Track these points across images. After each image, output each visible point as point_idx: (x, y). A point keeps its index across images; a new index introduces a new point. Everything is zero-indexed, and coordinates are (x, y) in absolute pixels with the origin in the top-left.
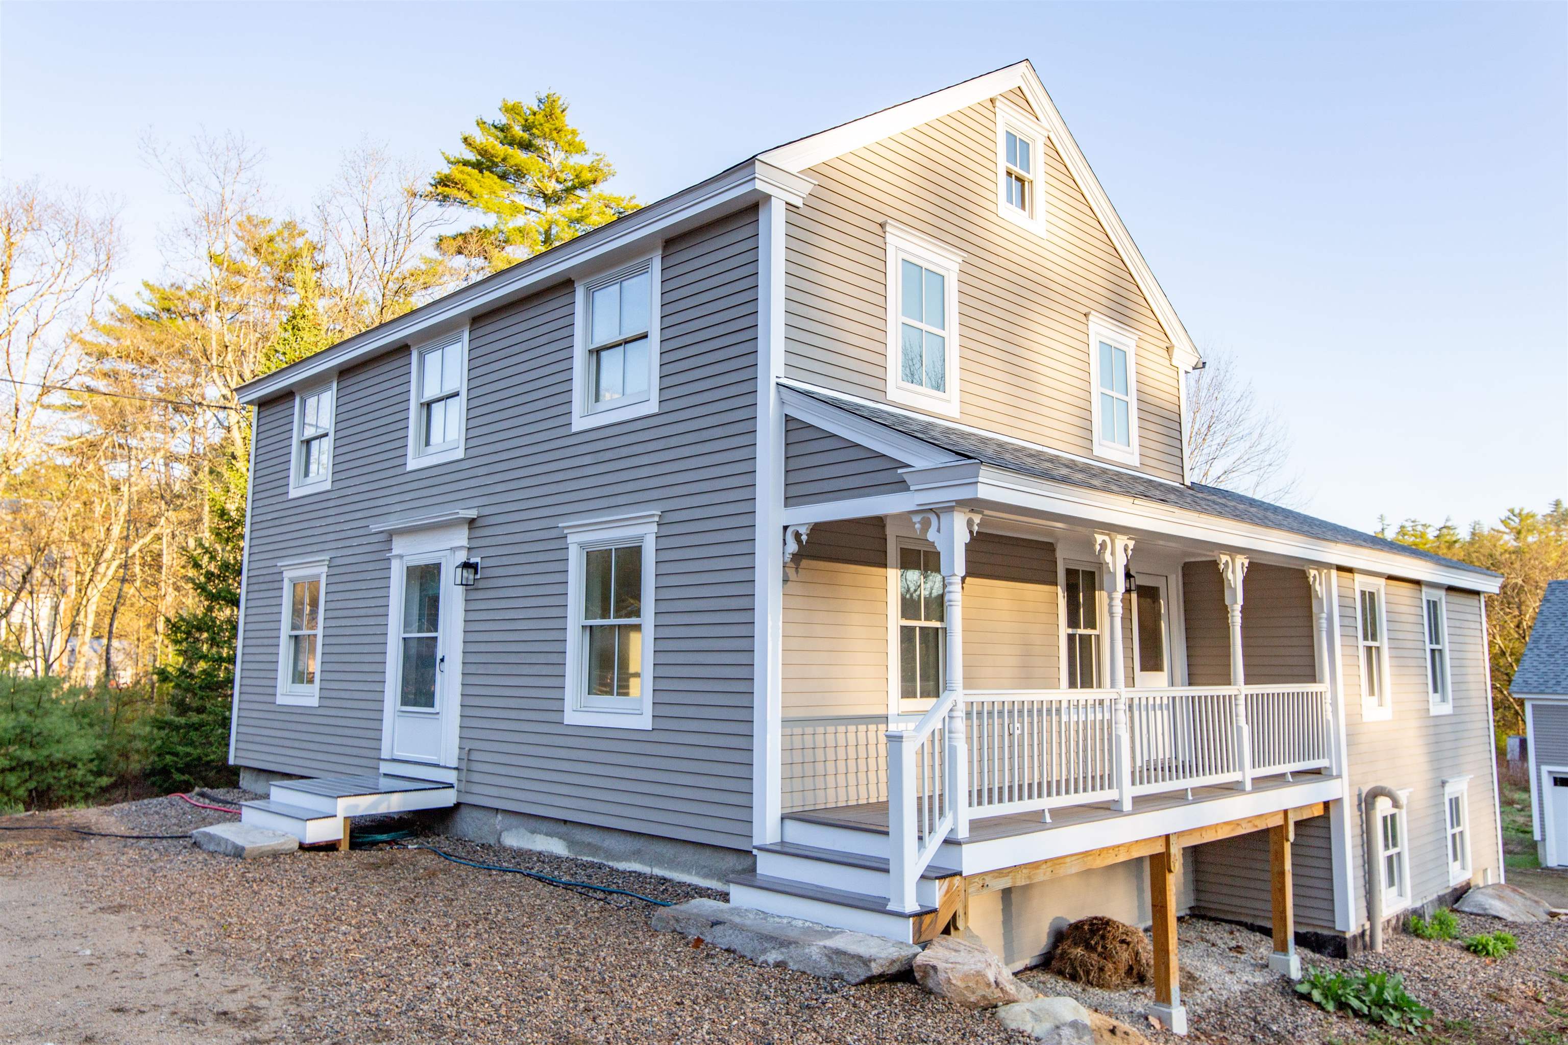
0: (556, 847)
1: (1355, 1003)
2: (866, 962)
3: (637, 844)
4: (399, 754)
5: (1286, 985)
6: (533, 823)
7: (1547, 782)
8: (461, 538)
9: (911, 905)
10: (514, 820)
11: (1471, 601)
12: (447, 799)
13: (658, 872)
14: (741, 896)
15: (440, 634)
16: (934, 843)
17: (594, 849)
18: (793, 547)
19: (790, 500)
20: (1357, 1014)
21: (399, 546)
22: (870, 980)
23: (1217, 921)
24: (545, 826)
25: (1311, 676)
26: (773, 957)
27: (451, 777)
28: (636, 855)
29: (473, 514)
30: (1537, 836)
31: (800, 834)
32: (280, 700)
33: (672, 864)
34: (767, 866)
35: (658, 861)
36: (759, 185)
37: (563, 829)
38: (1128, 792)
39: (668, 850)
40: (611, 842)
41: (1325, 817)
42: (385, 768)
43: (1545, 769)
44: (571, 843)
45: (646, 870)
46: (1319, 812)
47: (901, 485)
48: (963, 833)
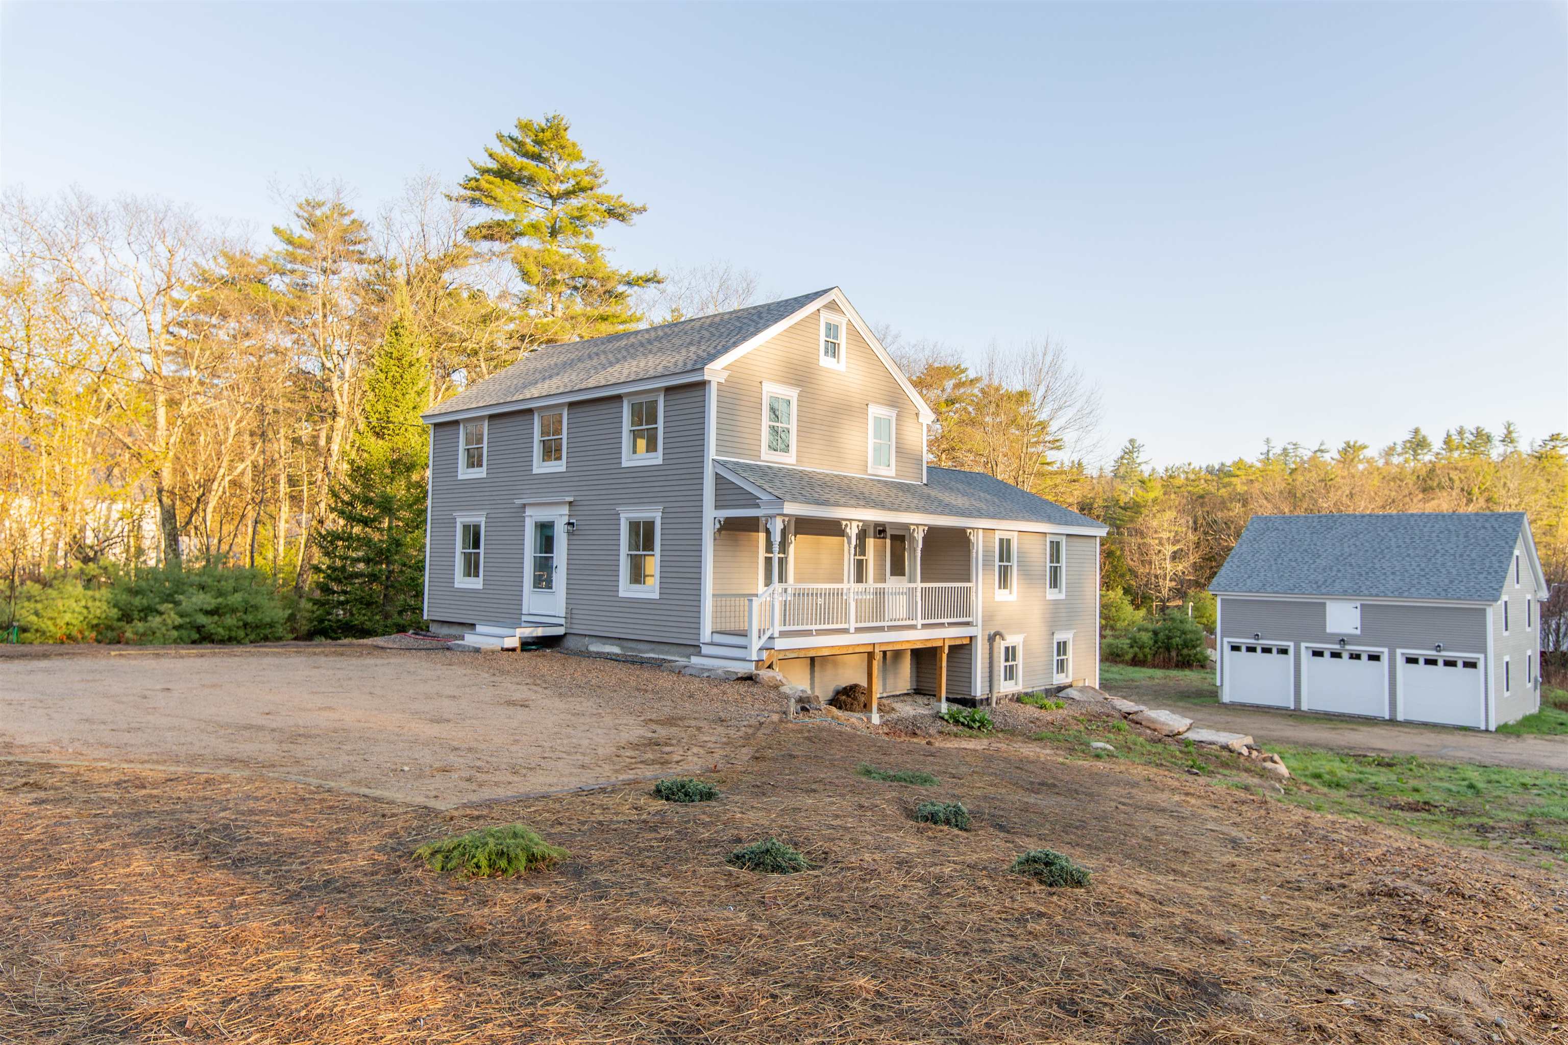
0: (616, 650)
1: (962, 720)
2: (736, 673)
3: (653, 646)
4: (532, 612)
5: (939, 717)
6: (604, 640)
7: (1227, 648)
8: (565, 510)
9: (755, 658)
10: (594, 639)
12: (560, 631)
13: (661, 657)
14: (695, 660)
15: (555, 555)
16: (764, 638)
17: (632, 649)
18: (718, 526)
19: (717, 507)
20: (963, 724)
21: (529, 511)
22: (738, 679)
23: (925, 695)
24: (610, 641)
25: (968, 580)
26: (706, 674)
27: (562, 621)
28: (652, 651)
29: (571, 499)
30: (1218, 684)
31: (718, 638)
32: (456, 585)
33: (667, 653)
34: (705, 650)
35: (662, 653)
36: (706, 378)
37: (617, 642)
38: (853, 625)
39: (666, 648)
40: (642, 646)
41: (970, 644)
42: (524, 618)
43: (1226, 640)
44: (622, 648)
45: (656, 656)
46: (966, 641)
47: (758, 506)
48: (776, 635)
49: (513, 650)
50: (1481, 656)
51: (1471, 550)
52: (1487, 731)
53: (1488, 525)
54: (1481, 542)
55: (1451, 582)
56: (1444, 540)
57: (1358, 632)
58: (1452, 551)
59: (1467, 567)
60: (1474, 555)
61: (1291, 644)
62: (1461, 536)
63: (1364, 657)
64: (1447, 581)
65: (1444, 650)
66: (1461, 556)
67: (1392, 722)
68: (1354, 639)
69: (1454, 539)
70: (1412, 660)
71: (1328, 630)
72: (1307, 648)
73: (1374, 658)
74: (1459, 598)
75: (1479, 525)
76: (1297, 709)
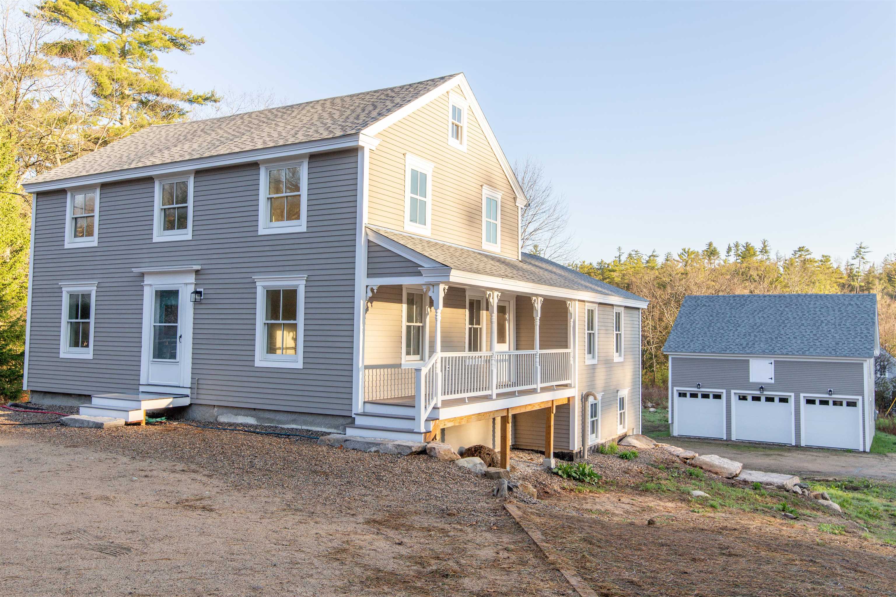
0: (251, 421)
1: (574, 475)
2: (410, 448)
3: (294, 417)
4: (151, 382)
5: (549, 471)
6: (235, 411)
7: (676, 394)
8: (191, 279)
9: (423, 430)
10: (225, 410)
11: (636, 312)
12: (186, 402)
13: (304, 427)
14: (350, 432)
15: (179, 324)
16: (430, 409)
17: (271, 420)
18: (370, 294)
19: (369, 275)
20: (575, 478)
21: (148, 280)
22: (412, 453)
23: (523, 450)
24: (243, 412)
25: (566, 346)
26: (373, 449)
27: (188, 392)
28: (294, 421)
29: (198, 267)
30: (670, 422)
31: (370, 409)
32: (62, 355)
33: (312, 424)
34: (359, 421)
35: (305, 423)
36: (361, 143)
37: (254, 412)
38: (495, 391)
39: (310, 418)
40: (279, 417)
41: (568, 404)
42: (142, 389)
43: (675, 389)
44: (258, 419)
45: (299, 427)
46: (566, 402)
47: (419, 274)
48: (439, 405)
49: (138, 424)
50: (860, 398)
51: (846, 321)
52: (864, 452)
53: (852, 303)
54: (851, 315)
55: (837, 344)
56: (825, 314)
57: (773, 381)
58: (832, 322)
59: (846, 334)
60: (848, 325)
61: (724, 391)
62: (836, 311)
63: (777, 400)
64: (834, 343)
65: (834, 394)
66: (839, 325)
67: (798, 447)
68: (770, 387)
69: (831, 313)
70: (811, 402)
71: (751, 381)
72: (735, 393)
73: (784, 400)
74: (845, 356)
75: (846, 303)
76: (729, 440)
